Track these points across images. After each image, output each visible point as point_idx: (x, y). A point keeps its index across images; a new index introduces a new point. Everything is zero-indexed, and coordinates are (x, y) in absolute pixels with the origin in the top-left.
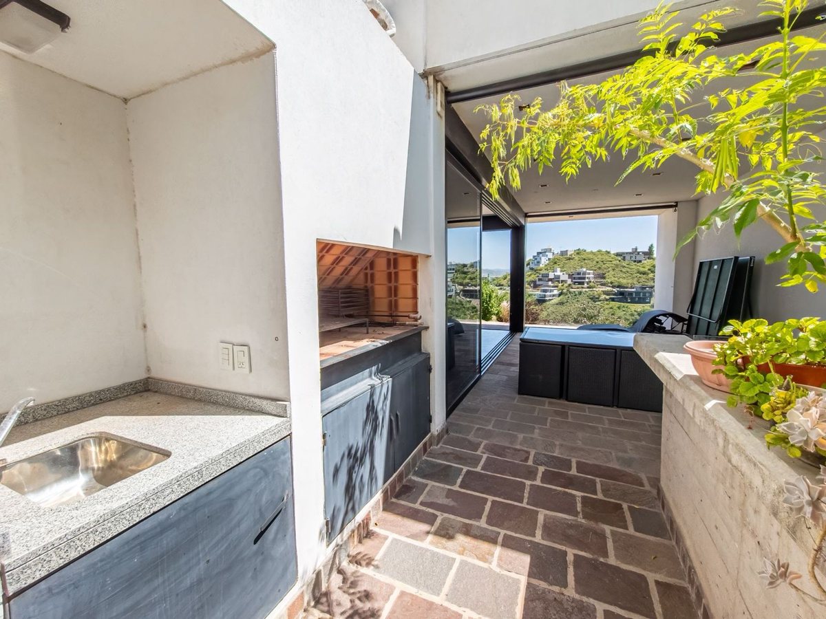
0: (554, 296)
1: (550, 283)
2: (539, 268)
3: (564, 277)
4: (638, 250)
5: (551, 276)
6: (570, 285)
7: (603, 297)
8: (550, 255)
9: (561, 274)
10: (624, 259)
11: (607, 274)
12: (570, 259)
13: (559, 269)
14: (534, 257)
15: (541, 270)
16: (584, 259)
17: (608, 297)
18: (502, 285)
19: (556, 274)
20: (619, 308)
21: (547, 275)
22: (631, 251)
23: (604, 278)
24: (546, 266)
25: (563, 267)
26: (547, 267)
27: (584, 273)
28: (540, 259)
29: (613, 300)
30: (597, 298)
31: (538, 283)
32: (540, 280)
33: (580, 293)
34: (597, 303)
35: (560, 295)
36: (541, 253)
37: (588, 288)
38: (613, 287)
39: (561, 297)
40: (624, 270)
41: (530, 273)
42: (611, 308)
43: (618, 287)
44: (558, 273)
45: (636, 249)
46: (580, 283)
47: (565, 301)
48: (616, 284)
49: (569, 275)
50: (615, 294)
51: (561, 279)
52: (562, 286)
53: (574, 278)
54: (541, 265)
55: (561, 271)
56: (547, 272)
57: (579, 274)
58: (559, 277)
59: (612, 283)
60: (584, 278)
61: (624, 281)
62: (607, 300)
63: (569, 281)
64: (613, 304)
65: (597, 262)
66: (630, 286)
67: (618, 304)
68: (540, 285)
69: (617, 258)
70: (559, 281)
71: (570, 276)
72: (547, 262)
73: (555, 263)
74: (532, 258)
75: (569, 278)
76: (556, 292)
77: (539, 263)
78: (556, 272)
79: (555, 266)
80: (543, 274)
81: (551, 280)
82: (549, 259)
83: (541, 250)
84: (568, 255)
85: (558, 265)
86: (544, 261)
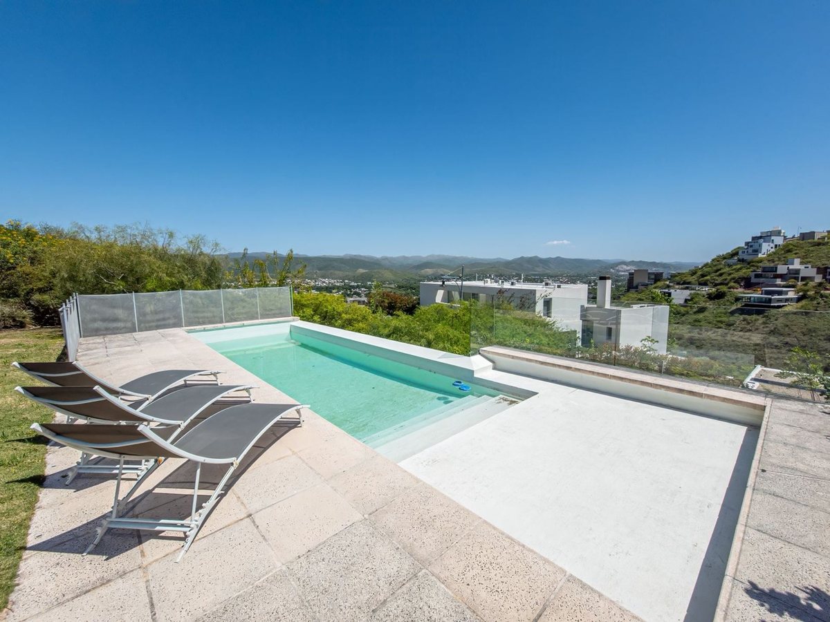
0: (787, 300)
1: (779, 281)
2: (756, 259)
3: (808, 272)
5: (782, 269)
6: (820, 284)
8: (779, 241)
9: (802, 267)
12: (819, 244)
13: (797, 261)
14: (747, 244)
15: (761, 261)
18: (689, 283)
19: (791, 267)
21: (773, 270)
24: (769, 255)
25: (803, 258)
26: (771, 258)
28: (761, 245)
31: (754, 280)
32: (757, 276)
35: (799, 300)
36: (761, 237)
39: (804, 302)
41: (739, 266)
44: (796, 265)
47: (812, 309)
49: (819, 269)
51: (801, 275)
52: (805, 285)
54: (760, 255)
55: (801, 263)
56: (772, 265)
58: (797, 272)
63: (818, 279)
68: (758, 284)
70: (797, 279)
71: (819, 271)
72: (773, 250)
73: (789, 251)
74: (743, 245)
75: (818, 273)
76: (791, 295)
77: (756, 251)
78: (793, 264)
79: (790, 256)
80: (764, 268)
81: (782, 276)
82: (776, 246)
83: (762, 233)
84: (816, 239)
85: (796, 254)
86: (766, 248)
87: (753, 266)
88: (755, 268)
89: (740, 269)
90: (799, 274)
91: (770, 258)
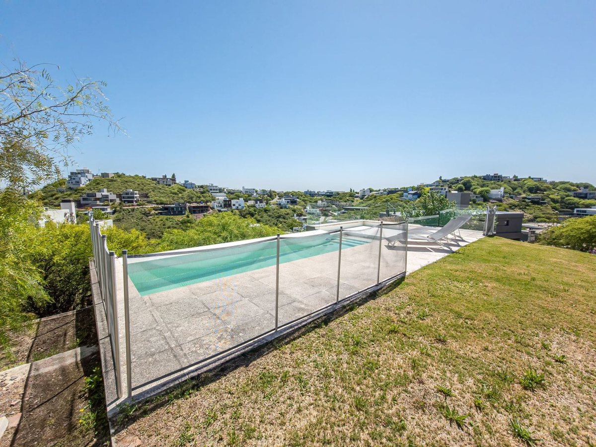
1: (98, 202)
2: (80, 188)
3: (112, 196)
4: (167, 177)
5: (99, 195)
6: (120, 204)
7: (153, 212)
8: (90, 176)
9: (108, 194)
10: (158, 182)
11: (149, 194)
12: (112, 181)
13: (105, 190)
14: (69, 177)
15: (83, 189)
16: (127, 182)
17: (156, 212)
19: (103, 194)
20: (167, 219)
21: (94, 195)
22: (162, 177)
23: (148, 197)
24: (87, 186)
25: (108, 188)
27: (132, 193)
28: (80, 179)
29: (161, 214)
30: (148, 213)
31: (82, 202)
32: (84, 199)
33: (133, 210)
34: (150, 217)
35: (114, 213)
37: (137, 205)
38: (157, 204)
39: (116, 214)
40: (161, 191)
41: (69, 193)
42: (161, 220)
43: (161, 204)
44: (105, 193)
45: (166, 176)
46: (129, 202)
47: (122, 217)
48: (159, 202)
49: (116, 195)
50: (161, 210)
51: (110, 198)
52: (113, 204)
53: (124, 198)
54: (81, 186)
55: (108, 191)
56: (91, 192)
57: (127, 194)
58: (107, 196)
59: (155, 201)
60: (133, 198)
61: (164, 200)
62: (157, 214)
63: (118, 201)
64: (161, 217)
65: (139, 185)
66: (169, 202)
67: (165, 217)
68: (87, 204)
69: (153, 182)
70: (108, 201)
71: (119, 196)
72: (88, 182)
73: (98, 184)
75: (117, 197)
76: (109, 210)
77: (78, 183)
78: (103, 192)
79: (100, 187)
80: (88, 194)
81: (98, 199)
82: (89, 180)
83: (77, 170)
84: (110, 178)
85: (102, 186)
86: (84, 182)
87: (79, 192)
88: (81, 194)
89: (71, 194)
90: (108, 198)
91: (88, 187)
